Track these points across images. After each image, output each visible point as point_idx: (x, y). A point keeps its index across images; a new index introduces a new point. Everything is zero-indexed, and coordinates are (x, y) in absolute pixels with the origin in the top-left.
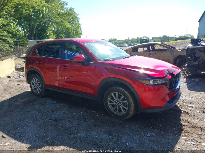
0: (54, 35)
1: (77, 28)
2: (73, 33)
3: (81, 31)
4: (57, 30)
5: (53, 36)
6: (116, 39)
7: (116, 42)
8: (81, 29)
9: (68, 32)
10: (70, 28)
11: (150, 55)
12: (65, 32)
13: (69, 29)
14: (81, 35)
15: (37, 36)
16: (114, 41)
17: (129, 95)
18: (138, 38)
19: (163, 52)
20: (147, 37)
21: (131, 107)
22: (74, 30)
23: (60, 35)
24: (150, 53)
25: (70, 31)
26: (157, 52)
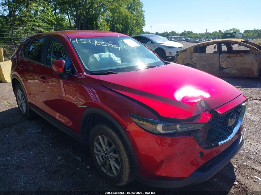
0: (108, 25)
1: (138, 17)
2: (133, 24)
3: (144, 20)
4: (112, 18)
5: (106, 27)
6: (191, 32)
7: (191, 36)
8: (144, 18)
9: (127, 22)
10: (128, 16)
11: (221, 59)
12: (123, 21)
13: (128, 18)
14: (144, 26)
15: (84, 26)
16: (188, 35)
17: (122, 145)
18: (220, 31)
19: (243, 55)
20: (237, 30)
21: (125, 168)
22: (134, 20)
23: (116, 26)
24: (221, 56)
25: (129, 20)
26: (232, 56)
